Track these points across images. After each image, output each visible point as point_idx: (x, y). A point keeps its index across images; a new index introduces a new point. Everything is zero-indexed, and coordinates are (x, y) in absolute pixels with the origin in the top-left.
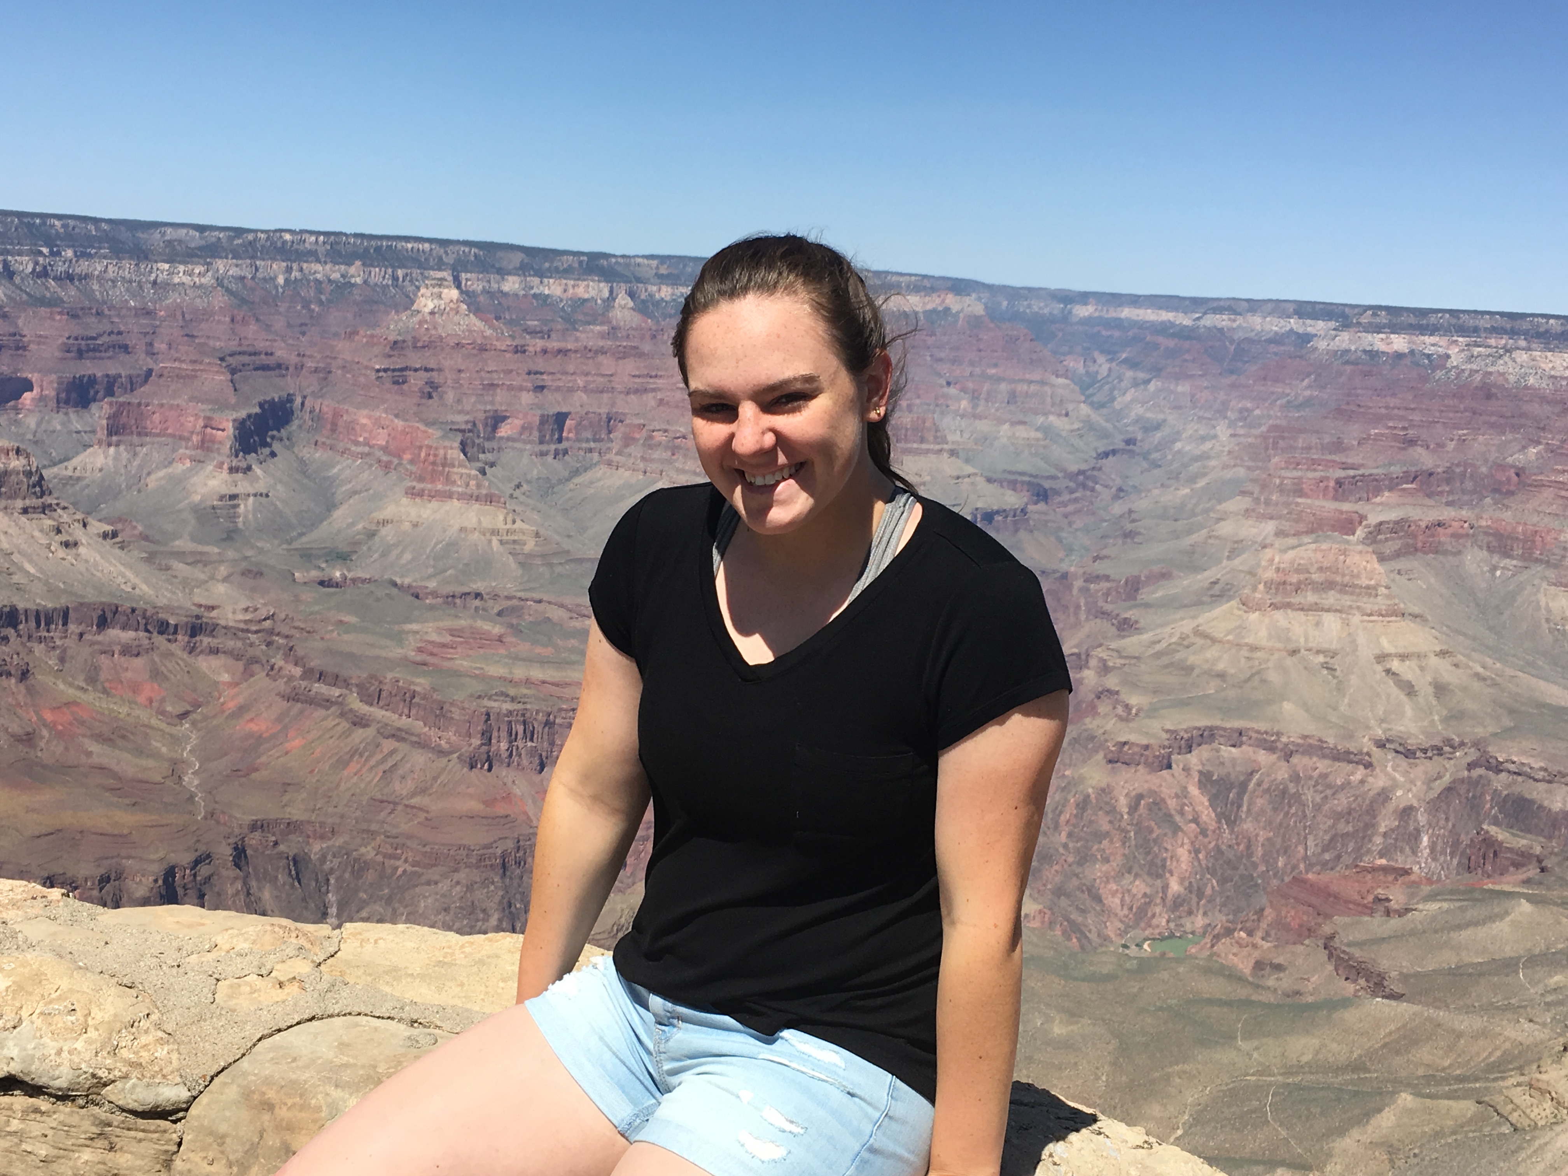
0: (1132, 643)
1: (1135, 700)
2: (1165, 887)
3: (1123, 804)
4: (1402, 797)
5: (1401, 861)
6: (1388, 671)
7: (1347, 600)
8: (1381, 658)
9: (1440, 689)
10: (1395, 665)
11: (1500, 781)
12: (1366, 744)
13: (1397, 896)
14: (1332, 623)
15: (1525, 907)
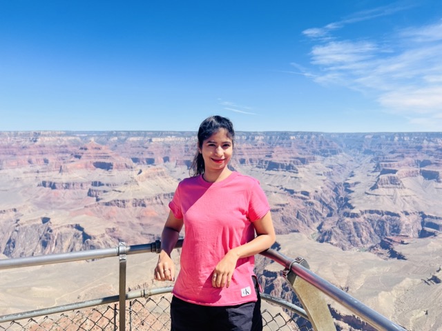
0: (352, 195)
1: (354, 205)
2: (361, 240)
3: (352, 224)
4: (407, 222)
5: (407, 234)
6: (404, 199)
7: (395, 186)
8: (402, 196)
9: (414, 202)
10: (405, 198)
11: (427, 220)
12: (399, 213)
13: (406, 241)
14: (392, 190)
15: (432, 243)
